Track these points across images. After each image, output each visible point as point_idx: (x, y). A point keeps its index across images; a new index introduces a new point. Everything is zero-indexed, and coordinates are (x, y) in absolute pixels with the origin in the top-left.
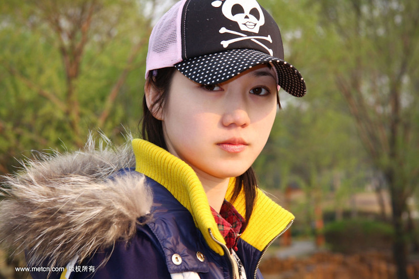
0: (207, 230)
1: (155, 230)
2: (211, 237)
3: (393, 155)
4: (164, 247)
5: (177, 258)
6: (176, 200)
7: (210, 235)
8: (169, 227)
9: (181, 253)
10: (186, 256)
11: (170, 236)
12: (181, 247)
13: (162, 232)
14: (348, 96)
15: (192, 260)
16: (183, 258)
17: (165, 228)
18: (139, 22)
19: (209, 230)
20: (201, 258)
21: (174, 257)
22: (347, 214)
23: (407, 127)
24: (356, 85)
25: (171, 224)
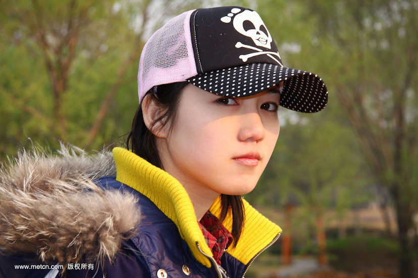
0: (195, 243)
1: (139, 245)
2: (199, 250)
3: (398, 170)
4: (149, 263)
5: (162, 273)
6: (160, 211)
7: (198, 248)
8: (153, 240)
9: (167, 268)
10: (172, 271)
11: (155, 250)
12: (167, 261)
13: (147, 247)
14: (350, 110)
15: (178, 275)
16: (169, 273)
17: (149, 242)
18: (129, 37)
19: (197, 243)
20: (187, 271)
21: (159, 272)
22: (350, 231)
23: (412, 142)
24: (358, 100)
25: (156, 238)
